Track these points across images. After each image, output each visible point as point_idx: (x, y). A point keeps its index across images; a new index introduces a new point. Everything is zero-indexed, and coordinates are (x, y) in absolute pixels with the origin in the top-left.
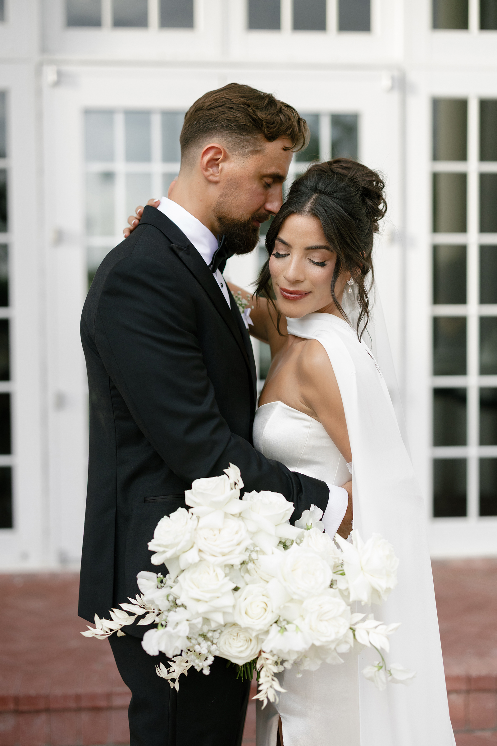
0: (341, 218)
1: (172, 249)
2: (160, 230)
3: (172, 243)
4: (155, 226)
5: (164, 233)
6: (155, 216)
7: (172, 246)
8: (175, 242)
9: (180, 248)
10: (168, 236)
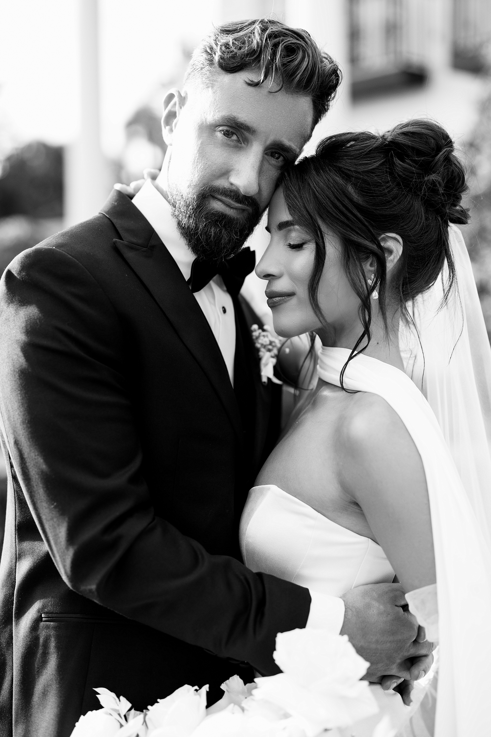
1: (117, 250)
2: (111, 221)
3: (121, 238)
4: (107, 216)
5: (115, 225)
6: (116, 204)
7: (116, 241)
8: (128, 238)
9: (132, 247)
10: (120, 230)
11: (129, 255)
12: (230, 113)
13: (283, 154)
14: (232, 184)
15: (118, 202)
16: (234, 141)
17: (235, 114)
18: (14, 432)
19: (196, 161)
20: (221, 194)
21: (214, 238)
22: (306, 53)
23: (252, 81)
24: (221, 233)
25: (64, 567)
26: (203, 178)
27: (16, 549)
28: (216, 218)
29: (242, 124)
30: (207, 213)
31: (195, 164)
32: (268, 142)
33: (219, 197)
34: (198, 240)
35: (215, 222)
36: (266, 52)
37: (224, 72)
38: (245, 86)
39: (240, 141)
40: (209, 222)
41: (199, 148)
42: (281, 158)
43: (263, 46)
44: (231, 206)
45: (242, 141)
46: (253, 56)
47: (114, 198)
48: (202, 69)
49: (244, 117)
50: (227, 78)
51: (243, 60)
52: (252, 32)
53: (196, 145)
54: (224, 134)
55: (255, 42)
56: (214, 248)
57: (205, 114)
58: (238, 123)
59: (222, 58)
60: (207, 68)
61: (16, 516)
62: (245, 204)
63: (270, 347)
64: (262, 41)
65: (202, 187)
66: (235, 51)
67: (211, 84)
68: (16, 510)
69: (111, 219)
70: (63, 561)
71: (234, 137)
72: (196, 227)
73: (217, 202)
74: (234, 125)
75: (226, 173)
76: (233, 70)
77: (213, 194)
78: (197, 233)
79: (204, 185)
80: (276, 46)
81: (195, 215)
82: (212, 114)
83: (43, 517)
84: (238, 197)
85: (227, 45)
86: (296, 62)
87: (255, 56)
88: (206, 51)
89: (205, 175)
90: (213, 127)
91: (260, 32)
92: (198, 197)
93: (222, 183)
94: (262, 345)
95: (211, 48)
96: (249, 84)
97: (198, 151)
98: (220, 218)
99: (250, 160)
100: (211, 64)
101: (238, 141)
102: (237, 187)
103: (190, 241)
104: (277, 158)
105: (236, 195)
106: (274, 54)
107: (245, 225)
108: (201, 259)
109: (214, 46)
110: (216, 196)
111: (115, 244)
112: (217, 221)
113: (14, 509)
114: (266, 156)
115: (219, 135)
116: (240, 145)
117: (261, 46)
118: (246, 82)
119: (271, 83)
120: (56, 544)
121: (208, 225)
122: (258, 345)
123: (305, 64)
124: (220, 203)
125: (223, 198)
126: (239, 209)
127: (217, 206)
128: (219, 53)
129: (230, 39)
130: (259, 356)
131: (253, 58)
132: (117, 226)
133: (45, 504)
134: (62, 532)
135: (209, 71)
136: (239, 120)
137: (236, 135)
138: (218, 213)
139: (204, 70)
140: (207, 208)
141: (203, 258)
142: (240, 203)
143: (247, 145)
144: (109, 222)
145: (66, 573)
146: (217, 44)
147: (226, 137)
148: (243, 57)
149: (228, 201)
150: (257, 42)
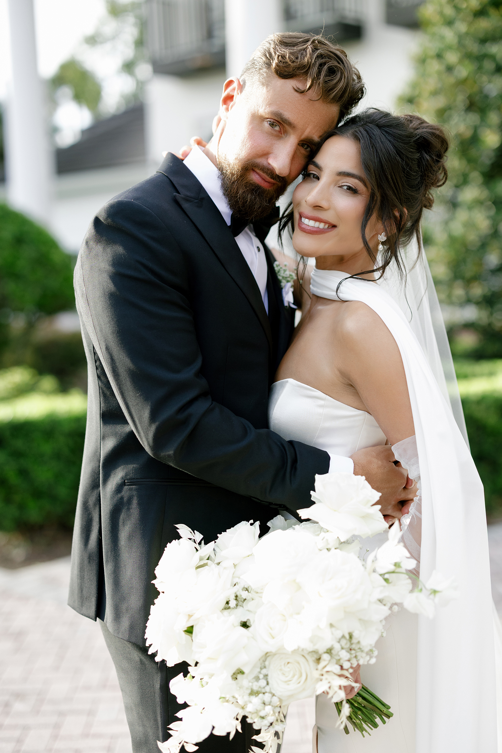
0: (385, 150)
1: (176, 202)
2: (169, 179)
3: (178, 193)
4: (166, 175)
5: (173, 182)
6: (171, 165)
7: (176, 195)
8: (184, 192)
9: (187, 199)
10: (176, 185)
11: (185, 205)
12: (278, 110)
13: (311, 147)
14: (269, 164)
15: (173, 163)
16: (277, 132)
17: (281, 111)
18: (106, 341)
19: (245, 141)
20: (260, 169)
21: (249, 202)
22: (343, 75)
23: (299, 89)
24: (255, 199)
25: (147, 439)
26: (248, 155)
27: (101, 432)
28: (253, 187)
29: (286, 120)
30: (246, 182)
31: (244, 143)
32: (303, 137)
33: (258, 171)
34: (237, 202)
35: (252, 190)
36: (314, 69)
37: (277, 76)
38: (293, 91)
39: (281, 132)
40: (247, 190)
41: (250, 131)
42: (309, 149)
43: (312, 65)
44: (266, 180)
45: (282, 132)
46: (302, 70)
47: (169, 160)
48: (260, 69)
49: (288, 115)
50: (279, 82)
51: (294, 71)
52: (305, 50)
53: (248, 128)
54: (270, 124)
55: (306, 59)
56: (248, 210)
57: (258, 107)
58: (283, 119)
59: (277, 65)
60: (265, 70)
61: (101, 406)
62: (277, 181)
63: (289, 279)
64: (312, 60)
65: (247, 162)
66: (290, 63)
67: (266, 84)
68: (100, 402)
69: (169, 177)
70: (146, 435)
71: (277, 128)
72: (237, 192)
73: (256, 175)
74: (279, 120)
75: (266, 154)
76: (285, 77)
77: (254, 168)
78: (237, 197)
79: (249, 160)
80: (321, 65)
81: (237, 182)
82: (264, 108)
83: (130, 404)
84: (273, 175)
85: (283, 57)
86: (335, 81)
87: (304, 71)
88: (266, 56)
89: (251, 153)
90: (262, 119)
91: (311, 52)
92: (242, 169)
93: (262, 161)
94: (283, 277)
95: (270, 54)
96: (296, 91)
97: (249, 133)
98: (256, 188)
99: (287, 149)
100: (268, 67)
101: (280, 132)
102: (273, 167)
103: (229, 201)
104: (306, 149)
105: (271, 172)
106: (319, 72)
107: (273, 195)
108: (237, 216)
109: (273, 54)
110: (256, 170)
111: (175, 197)
112: (253, 190)
113: (99, 401)
114: (298, 146)
115: (266, 125)
116: (281, 135)
117: (310, 64)
118: (294, 88)
119: (312, 94)
120: (140, 423)
121: (246, 192)
122: (280, 278)
123: (341, 85)
124: (257, 176)
125: (261, 173)
126: (271, 183)
127: (255, 178)
128: (276, 61)
129: (287, 52)
130: (281, 286)
131: (303, 71)
132: (174, 183)
133: (131, 393)
134: (146, 414)
135: (266, 73)
136: (284, 116)
137: (279, 127)
138: (255, 184)
139: (261, 71)
140: (247, 178)
141: (238, 216)
142: (274, 179)
143: (286, 136)
144: (168, 180)
145: (149, 444)
146: (275, 53)
147: (271, 128)
148: (294, 69)
149: (264, 176)
150: (308, 60)
